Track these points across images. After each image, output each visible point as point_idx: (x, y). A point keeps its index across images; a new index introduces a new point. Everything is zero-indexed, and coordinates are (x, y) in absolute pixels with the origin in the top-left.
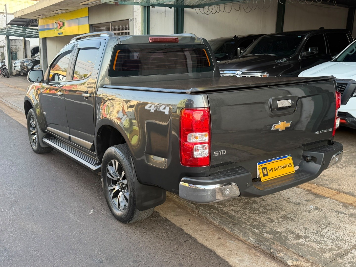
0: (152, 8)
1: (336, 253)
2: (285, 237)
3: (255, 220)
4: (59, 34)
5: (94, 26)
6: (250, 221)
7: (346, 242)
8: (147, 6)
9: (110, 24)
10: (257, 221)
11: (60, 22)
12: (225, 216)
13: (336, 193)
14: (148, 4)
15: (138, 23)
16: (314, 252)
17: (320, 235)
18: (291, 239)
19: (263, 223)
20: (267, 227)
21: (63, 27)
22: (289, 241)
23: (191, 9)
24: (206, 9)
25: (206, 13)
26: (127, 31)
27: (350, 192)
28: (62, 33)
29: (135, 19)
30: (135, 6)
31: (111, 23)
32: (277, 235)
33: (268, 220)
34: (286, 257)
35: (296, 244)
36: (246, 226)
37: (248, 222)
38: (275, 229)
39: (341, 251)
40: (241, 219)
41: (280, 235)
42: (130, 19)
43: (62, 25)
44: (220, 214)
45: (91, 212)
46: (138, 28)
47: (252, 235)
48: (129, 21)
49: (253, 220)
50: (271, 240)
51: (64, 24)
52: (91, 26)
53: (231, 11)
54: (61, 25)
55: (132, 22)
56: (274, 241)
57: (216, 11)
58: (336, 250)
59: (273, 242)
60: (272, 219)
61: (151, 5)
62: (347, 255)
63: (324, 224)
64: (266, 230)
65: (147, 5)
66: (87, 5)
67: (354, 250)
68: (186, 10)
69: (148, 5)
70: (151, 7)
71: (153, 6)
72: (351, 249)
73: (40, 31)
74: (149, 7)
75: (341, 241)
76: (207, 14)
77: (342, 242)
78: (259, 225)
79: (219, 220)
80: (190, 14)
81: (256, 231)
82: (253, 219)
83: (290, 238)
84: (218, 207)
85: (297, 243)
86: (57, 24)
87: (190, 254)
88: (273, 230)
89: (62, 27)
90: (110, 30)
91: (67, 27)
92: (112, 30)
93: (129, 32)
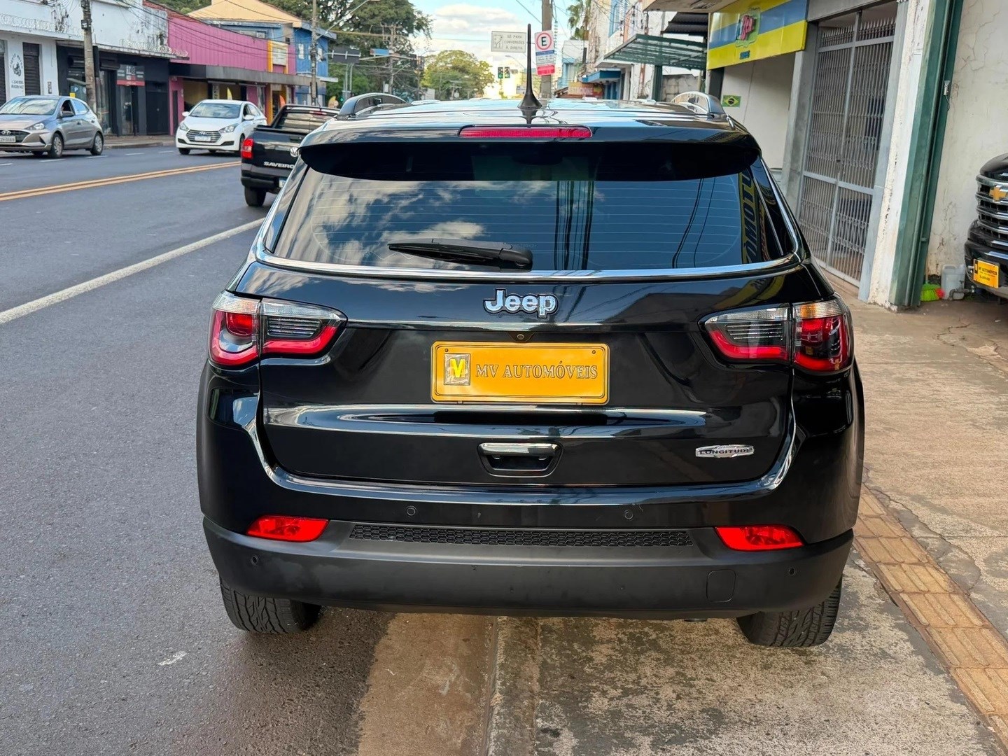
4: (742, 55)
9: (857, 17)
11: (750, 17)
21: (754, 35)
28: (749, 55)
31: (860, 14)
46: (919, 27)
48: (898, 1)
51: (756, 24)
52: (813, 26)
54: (748, 27)
73: (710, 48)
86: (742, 25)
89: (750, 35)
90: (855, 38)
91: (759, 33)
92: (858, 38)
93: (893, 42)
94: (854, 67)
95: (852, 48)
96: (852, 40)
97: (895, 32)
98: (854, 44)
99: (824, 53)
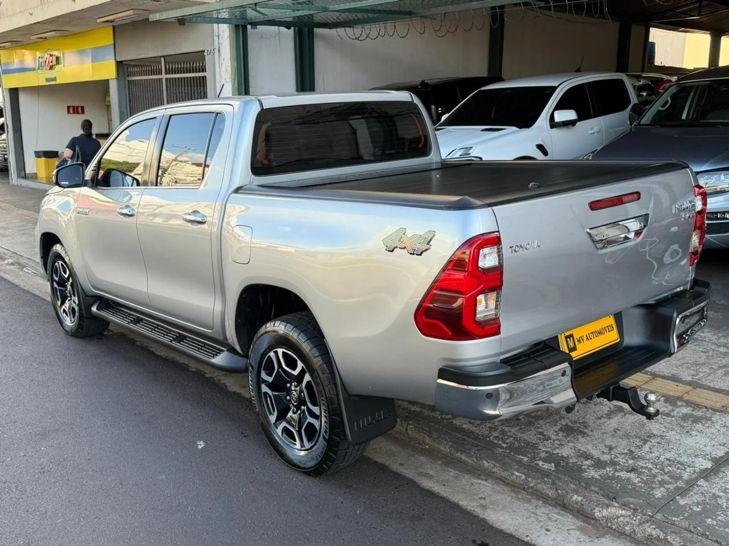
0: (252, 28)
1: (671, 487)
2: (577, 465)
3: (516, 439)
4: (47, 80)
5: (126, 65)
6: (508, 441)
7: (686, 467)
8: (243, 26)
9: (162, 60)
10: (520, 439)
11: (51, 55)
12: (458, 435)
13: (648, 379)
14: (244, 21)
15: (224, 59)
16: (634, 489)
17: (638, 458)
18: (589, 469)
19: (531, 443)
20: (541, 449)
21: (57, 67)
22: (586, 472)
23: (328, 30)
24: (358, 30)
25: (359, 38)
26: (201, 74)
27: (673, 375)
28: (55, 79)
29: (216, 51)
30: (215, 25)
31: (165, 58)
32: (562, 464)
33: (538, 436)
34: (587, 503)
35: (599, 478)
36: (502, 450)
37: (504, 442)
38: (555, 452)
39: (680, 484)
40: (489, 438)
41: (567, 463)
42: (208, 51)
43: (54, 63)
44: (449, 431)
45: (201, 445)
46: (223, 69)
47: (517, 467)
48: (206, 54)
49: (511, 439)
50: (554, 473)
51: (60, 59)
53: (407, 34)
54: (52, 62)
55: (211, 56)
56: (559, 475)
57: (379, 34)
58: (670, 483)
59: (559, 477)
60: (546, 435)
61: (250, 24)
62: (692, 491)
63: (640, 438)
64: (539, 456)
65: (241, 22)
66: (111, 22)
67: (702, 480)
68: (318, 31)
69: (243, 24)
70: (249, 27)
71: (254, 24)
72: (697, 479)
73: (4, 73)
74: (246, 26)
75: (677, 466)
76: (361, 40)
77: (678, 468)
78: (526, 448)
79: (450, 443)
80: (326, 39)
81: (522, 459)
82: (511, 436)
83: (585, 467)
84: (441, 418)
85: (600, 476)
86: (43, 60)
87: (413, 510)
88: (553, 454)
89: (54, 67)
90: (163, 72)
91: (65, 66)
92: (166, 73)
93: (206, 77)
94: (167, 90)
95: (162, 79)
96: (162, 74)
97: (207, 70)
98: (164, 76)
99: (133, 80)
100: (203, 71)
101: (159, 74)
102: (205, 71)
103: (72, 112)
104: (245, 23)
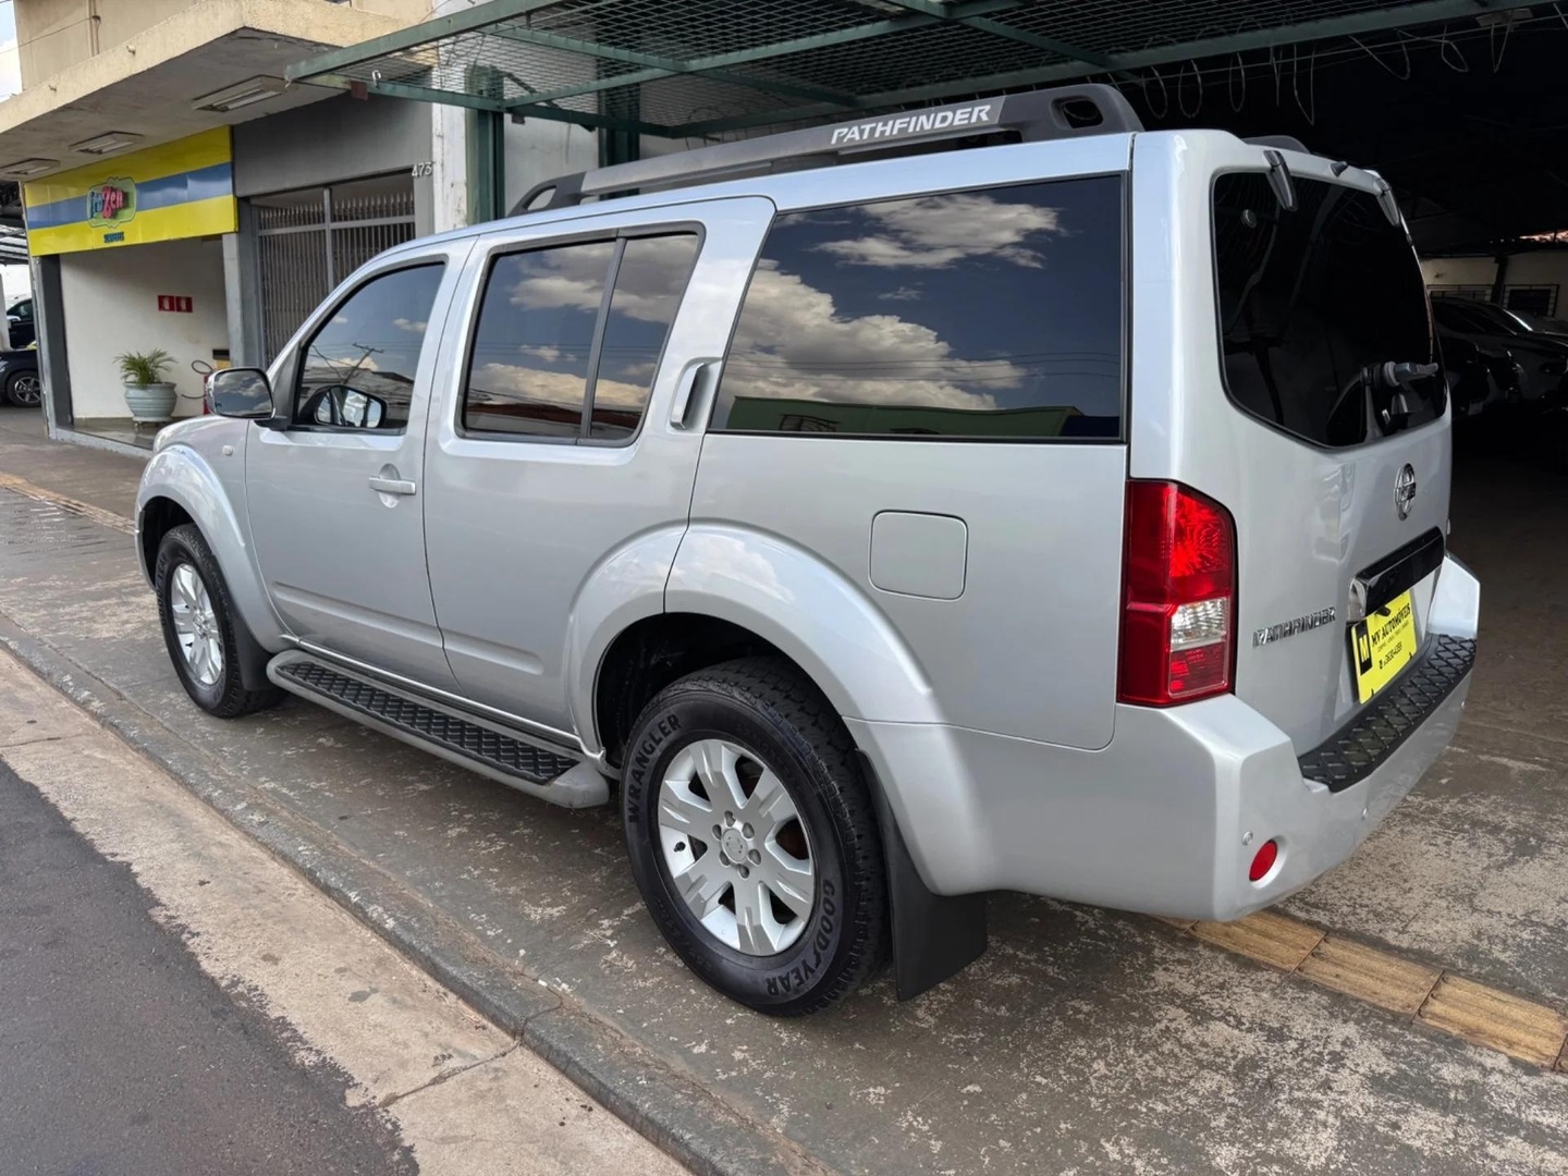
0: (514, 121)
4: (108, 238)
5: (256, 206)
8: (494, 114)
9: (326, 193)
11: (113, 190)
14: (498, 103)
15: (452, 185)
26: (404, 218)
28: (120, 236)
29: (437, 169)
30: (436, 107)
31: (331, 191)
42: (419, 167)
43: (119, 204)
46: (451, 207)
48: (414, 174)
51: (130, 197)
52: (243, 203)
54: (115, 202)
55: (425, 178)
61: (510, 110)
65: (491, 105)
66: (224, 109)
68: (647, 141)
69: (498, 110)
70: (508, 117)
71: (520, 112)
73: (30, 228)
74: (501, 115)
86: (100, 199)
89: (120, 212)
90: (328, 217)
91: (139, 209)
92: (334, 219)
93: (414, 224)
94: (334, 253)
95: (324, 231)
96: (324, 221)
97: (416, 211)
98: (329, 226)
99: (269, 236)
100: (408, 213)
101: (319, 222)
102: (413, 213)
103: (167, 305)
104: (499, 107)
